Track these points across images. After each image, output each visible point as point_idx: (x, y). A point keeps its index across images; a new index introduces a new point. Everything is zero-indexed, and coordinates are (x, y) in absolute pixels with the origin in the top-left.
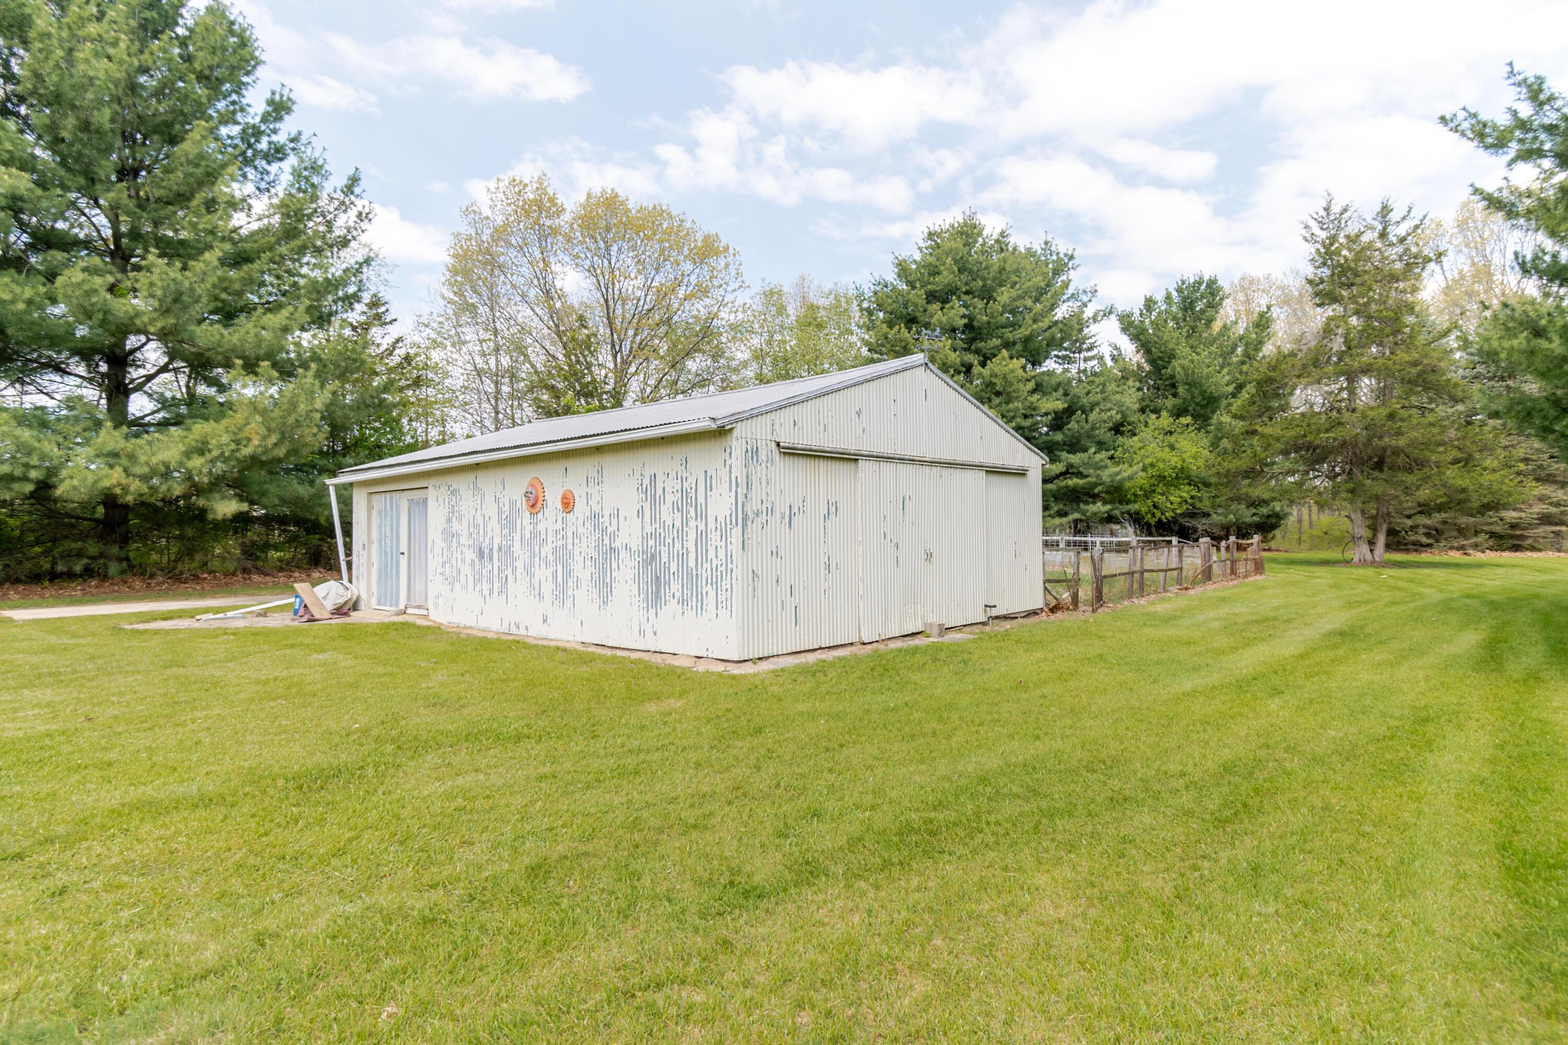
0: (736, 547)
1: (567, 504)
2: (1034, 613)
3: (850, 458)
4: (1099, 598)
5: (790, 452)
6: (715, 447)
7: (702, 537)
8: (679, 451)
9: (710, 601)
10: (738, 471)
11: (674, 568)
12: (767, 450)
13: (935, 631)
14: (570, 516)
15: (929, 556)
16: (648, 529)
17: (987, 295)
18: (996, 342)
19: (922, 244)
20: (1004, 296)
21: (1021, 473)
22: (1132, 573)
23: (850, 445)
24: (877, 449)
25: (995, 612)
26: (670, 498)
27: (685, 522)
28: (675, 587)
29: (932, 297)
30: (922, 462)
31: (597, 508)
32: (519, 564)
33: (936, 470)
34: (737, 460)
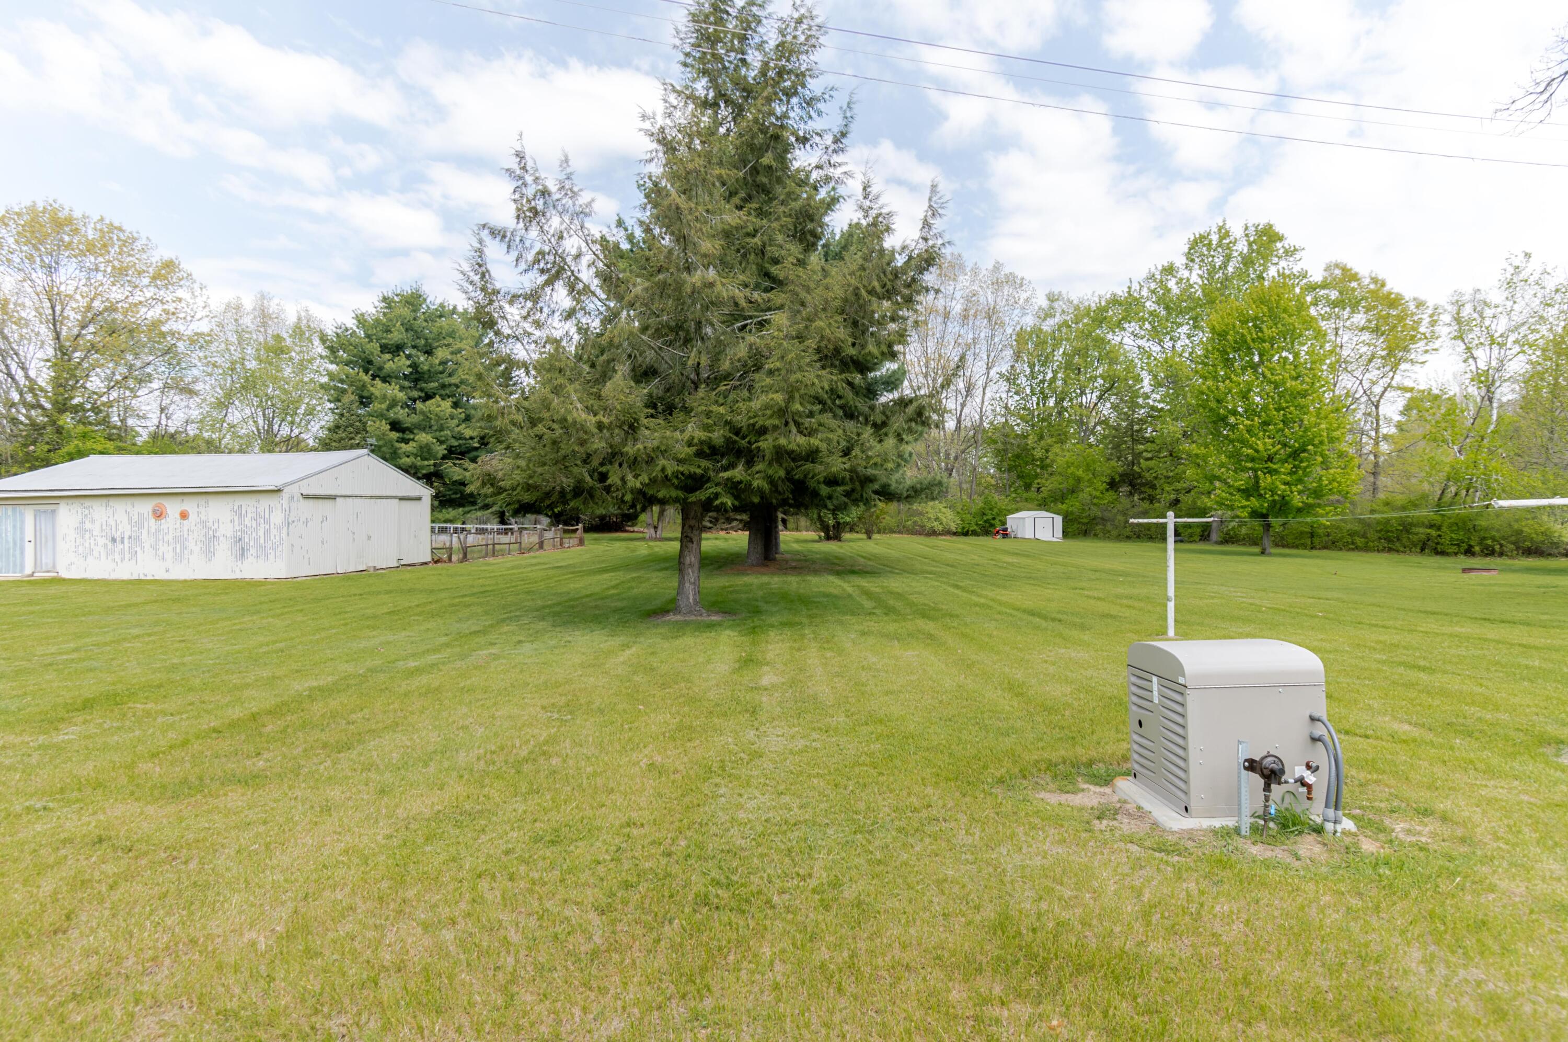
0: (284, 535)
1: (184, 516)
2: (426, 563)
3: (333, 498)
4: (465, 558)
5: (306, 497)
6: (275, 496)
7: (267, 532)
8: (255, 497)
9: (272, 556)
10: (285, 506)
11: (252, 543)
12: (297, 496)
13: (372, 570)
14: (185, 522)
15: (369, 538)
16: (237, 528)
17: (429, 352)
18: (434, 385)
19: (377, 304)
20: (441, 354)
21: (419, 499)
22: (487, 545)
23: (333, 493)
24: (344, 493)
25: (403, 562)
26: (249, 515)
27: (258, 524)
28: (253, 551)
29: (384, 348)
30: (366, 497)
31: (203, 518)
32: (147, 546)
33: (373, 500)
34: (285, 502)
